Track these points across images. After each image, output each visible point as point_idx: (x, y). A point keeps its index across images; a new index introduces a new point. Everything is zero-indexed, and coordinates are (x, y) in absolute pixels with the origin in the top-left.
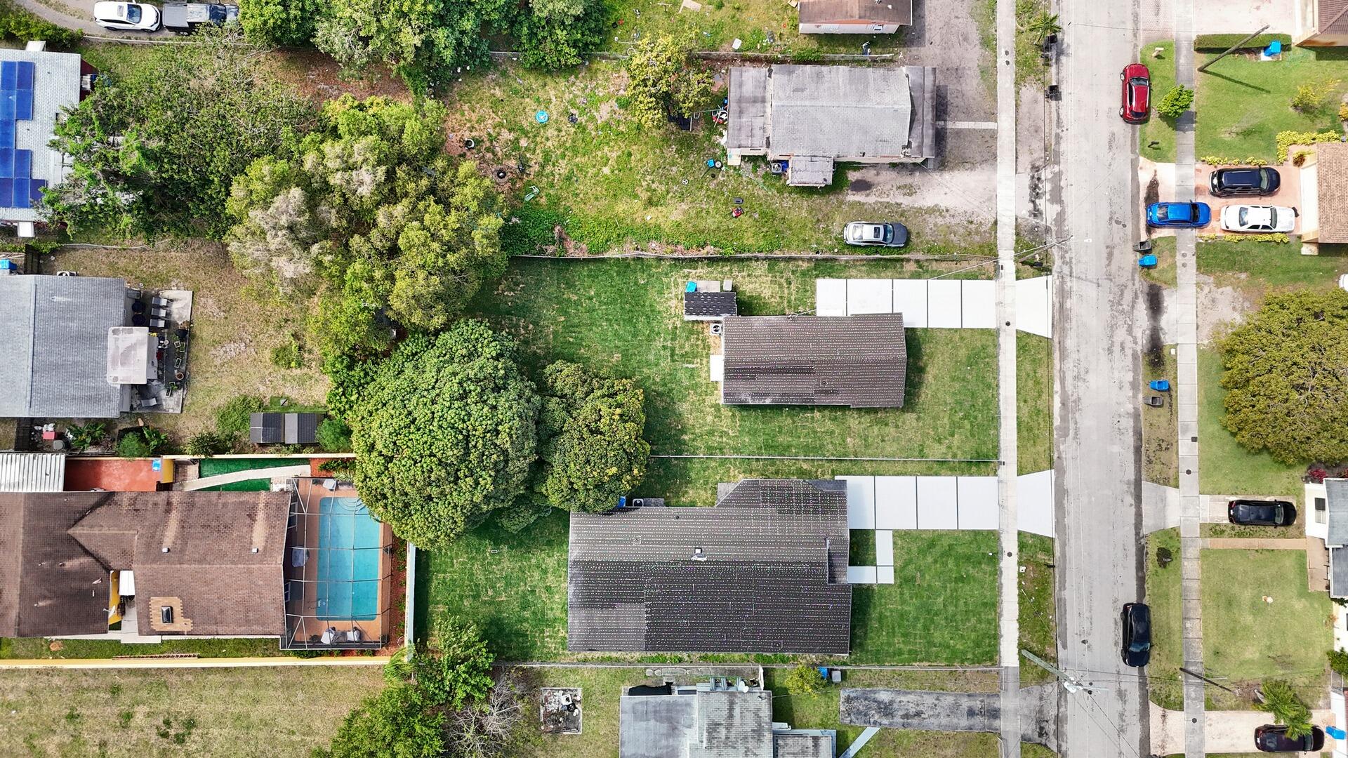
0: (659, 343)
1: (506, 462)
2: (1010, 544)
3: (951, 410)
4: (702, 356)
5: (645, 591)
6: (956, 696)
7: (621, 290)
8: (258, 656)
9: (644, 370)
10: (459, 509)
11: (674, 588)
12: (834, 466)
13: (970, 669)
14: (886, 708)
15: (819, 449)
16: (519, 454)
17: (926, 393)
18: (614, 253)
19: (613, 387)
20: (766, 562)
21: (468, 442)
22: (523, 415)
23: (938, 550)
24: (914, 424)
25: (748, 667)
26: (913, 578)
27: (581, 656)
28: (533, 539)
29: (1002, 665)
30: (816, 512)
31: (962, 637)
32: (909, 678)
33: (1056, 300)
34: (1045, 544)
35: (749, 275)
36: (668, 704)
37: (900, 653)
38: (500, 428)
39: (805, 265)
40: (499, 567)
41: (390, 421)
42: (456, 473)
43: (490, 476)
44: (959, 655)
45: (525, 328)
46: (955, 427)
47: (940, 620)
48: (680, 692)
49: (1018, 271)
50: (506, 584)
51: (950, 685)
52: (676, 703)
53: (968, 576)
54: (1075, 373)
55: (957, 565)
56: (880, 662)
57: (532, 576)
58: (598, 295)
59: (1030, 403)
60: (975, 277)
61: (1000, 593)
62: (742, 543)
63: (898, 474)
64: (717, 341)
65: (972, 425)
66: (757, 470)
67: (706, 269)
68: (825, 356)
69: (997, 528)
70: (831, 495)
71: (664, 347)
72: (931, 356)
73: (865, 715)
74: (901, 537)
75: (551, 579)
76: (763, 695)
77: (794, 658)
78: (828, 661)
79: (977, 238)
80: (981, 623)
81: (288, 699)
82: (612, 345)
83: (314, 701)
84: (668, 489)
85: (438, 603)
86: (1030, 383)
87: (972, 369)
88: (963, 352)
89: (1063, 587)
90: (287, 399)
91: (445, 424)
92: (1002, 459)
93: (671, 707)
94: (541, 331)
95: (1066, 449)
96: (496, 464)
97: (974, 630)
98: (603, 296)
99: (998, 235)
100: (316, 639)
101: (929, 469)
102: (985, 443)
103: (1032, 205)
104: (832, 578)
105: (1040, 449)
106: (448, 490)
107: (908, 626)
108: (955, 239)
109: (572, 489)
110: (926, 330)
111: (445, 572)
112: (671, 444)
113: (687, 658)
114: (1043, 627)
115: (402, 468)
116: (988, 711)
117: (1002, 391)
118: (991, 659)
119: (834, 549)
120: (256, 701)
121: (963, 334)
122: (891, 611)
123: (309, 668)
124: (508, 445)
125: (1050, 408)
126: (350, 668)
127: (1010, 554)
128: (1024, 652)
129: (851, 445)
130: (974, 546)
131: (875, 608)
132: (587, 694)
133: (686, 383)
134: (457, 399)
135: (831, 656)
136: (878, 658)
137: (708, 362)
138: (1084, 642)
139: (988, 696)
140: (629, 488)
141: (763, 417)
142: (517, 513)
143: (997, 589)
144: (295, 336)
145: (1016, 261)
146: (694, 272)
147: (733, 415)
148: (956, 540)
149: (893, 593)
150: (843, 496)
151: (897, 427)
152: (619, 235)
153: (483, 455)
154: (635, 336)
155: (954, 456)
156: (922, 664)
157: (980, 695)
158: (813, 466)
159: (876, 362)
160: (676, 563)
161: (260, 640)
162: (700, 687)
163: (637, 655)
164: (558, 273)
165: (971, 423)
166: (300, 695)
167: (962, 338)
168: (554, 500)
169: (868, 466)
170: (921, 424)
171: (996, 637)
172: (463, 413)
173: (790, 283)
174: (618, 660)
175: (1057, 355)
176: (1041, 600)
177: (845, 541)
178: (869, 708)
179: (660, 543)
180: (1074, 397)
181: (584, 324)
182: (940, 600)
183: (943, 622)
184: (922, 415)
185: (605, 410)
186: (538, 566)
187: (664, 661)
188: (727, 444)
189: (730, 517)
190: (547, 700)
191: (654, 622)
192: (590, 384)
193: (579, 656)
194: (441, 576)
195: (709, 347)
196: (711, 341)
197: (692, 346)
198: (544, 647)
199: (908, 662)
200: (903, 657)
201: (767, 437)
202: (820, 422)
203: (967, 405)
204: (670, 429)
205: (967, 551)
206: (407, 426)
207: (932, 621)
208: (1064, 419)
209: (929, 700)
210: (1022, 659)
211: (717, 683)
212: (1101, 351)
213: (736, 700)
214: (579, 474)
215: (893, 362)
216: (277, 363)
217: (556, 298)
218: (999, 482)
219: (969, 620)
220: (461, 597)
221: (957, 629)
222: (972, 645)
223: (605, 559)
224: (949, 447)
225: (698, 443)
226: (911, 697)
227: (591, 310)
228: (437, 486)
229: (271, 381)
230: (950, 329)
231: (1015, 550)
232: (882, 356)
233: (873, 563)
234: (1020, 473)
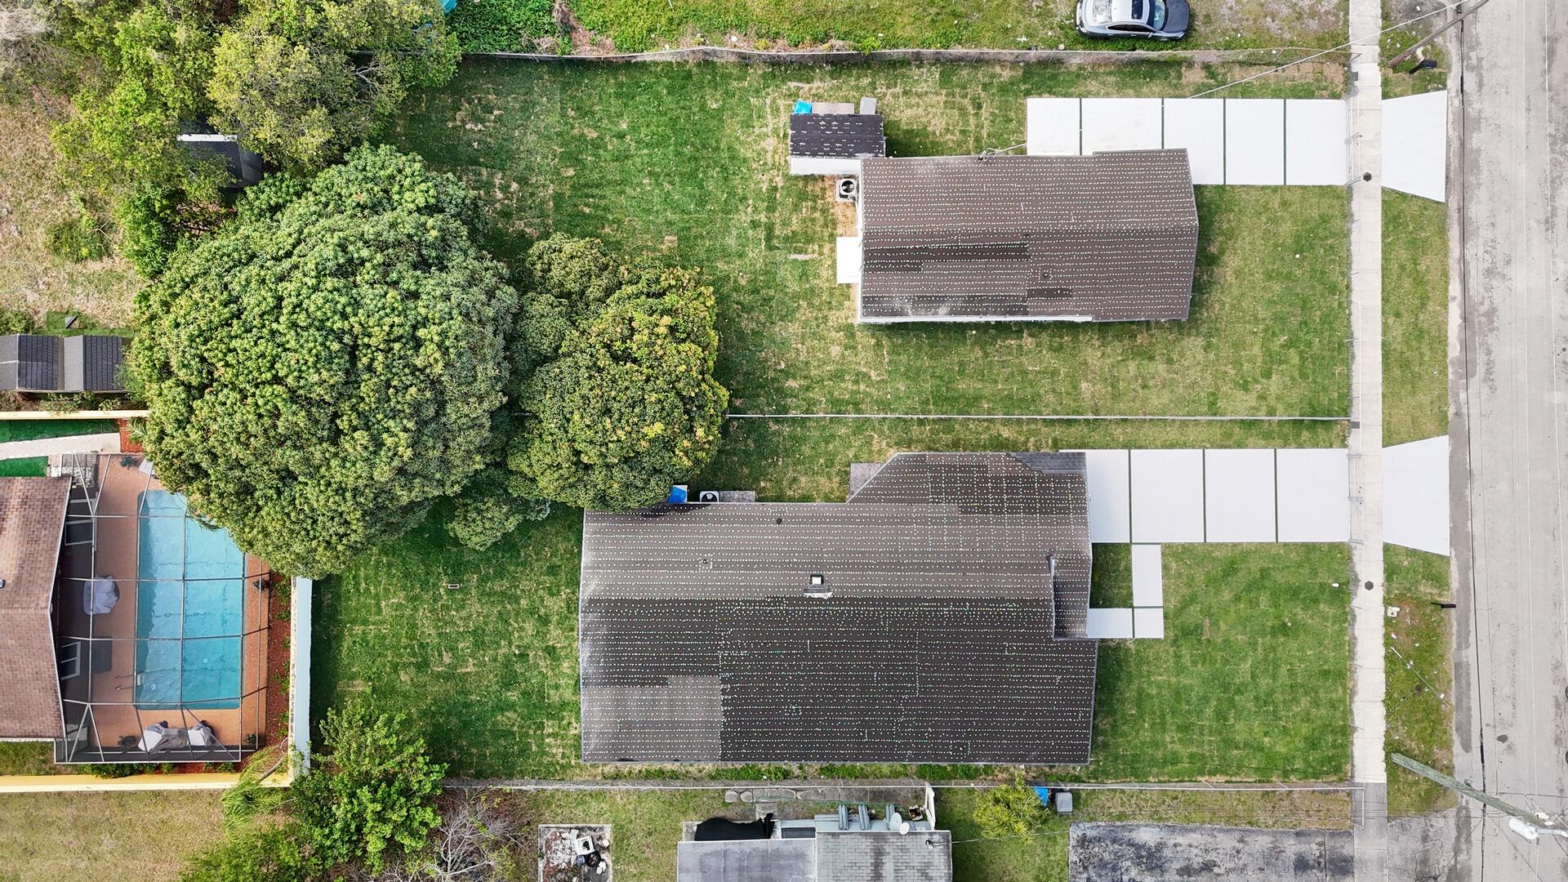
0: (744, 217)
1: (441, 405)
2: (1369, 567)
3: (1266, 331)
4: (822, 239)
5: (720, 654)
6: (1274, 834)
7: (675, 120)
8: (29, 773)
9: (720, 265)
10: (348, 495)
11: (774, 647)
12: (1058, 432)
13: (1299, 788)
14: (1150, 856)
15: (1029, 402)
16: (465, 389)
17: (1221, 301)
18: (663, 53)
19: (657, 281)
20: (941, 601)
21: (354, 359)
22: (473, 314)
23: (1242, 577)
24: (1200, 357)
25: (905, 786)
26: (1197, 630)
27: (610, 769)
28: (524, 564)
29: (1357, 780)
30: (1030, 510)
31: (1285, 731)
32: (1193, 803)
33: (1454, 135)
34: (1430, 567)
35: (905, 93)
36: (764, 855)
37: (1174, 759)
38: (421, 333)
39: (1006, 74)
40: (464, 613)
41: (193, 314)
42: (332, 421)
43: (405, 430)
44: (1280, 763)
45: (505, 189)
46: (1272, 359)
47: (1245, 701)
48: (787, 832)
49: (1385, 82)
50: (476, 644)
51: (1261, 816)
52: (777, 854)
53: (1294, 623)
54: (1486, 265)
55: (1276, 605)
56: (1139, 775)
57: (522, 629)
58: (634, 129)
59: (1407, 318)
60: (1310, 95)
61: (1352, 655)
62: (897, 566)
63: (1172, 446)
64: (849, 213)
65: (1303, 359)
66: (919, 441)
67: (829, 83)
68: (1049, 225)
69: (1345, 539)
70: (1059, 479)
71: (755, 224)
72: (1230, 235)
73: (1114, 869)
74: (1174, 554)
75: (555, 635)
76: (936, 838)
77: (987, 770)
78: (1046, 775)
79: (1313, 24)
80: (1318, 706)
81: (85, 849)
82: (661, 220)
83: (132, 853)
84: (763, 474)
85: (353, 677)
86: (1407, 284)
87: (1304, 258)
88: (1287, 228)
89: (1463, 643)
90: (78, 315)
91: (302, 319)
92: (1353, 419)
93: (769, 860)
94: (532, 195)
95: (1472, 399)
96: (417, 407)
97: (1307, 719)
98: (644, 130)
99: (1351, 18)
100: (130, 742)
101: (1228, 435)
102: (1325, 389)
104: (1061, 630)
105: (1425, 399)
106: (318, 455)
107: (1189, 712)
108: (1273, 25)
109: (578, 463)
110: (1222, 189)
111: (365, 622)
112: (768, 394)
113: (797, 772)
114: (1428, 711)
115: (219, 409)
116: (1332, 861)
117: (1354, 297)
118: (1337, 769)
119: (1066, 575)
120: (29, 852)
121: (1288, 196)
122: (1159, 687)
123: (121, 794)
124: (438, 369)
125: (1442, 326)
126: (196, 795)
127: (1369, 586)
128: (1397, 758)
129: (1088, 395)
130: (1305, 571)
131: (1130, 682)
132: (621, 836)
133: (793, 287)
134: (332, 275)
135: (1051, 767)
136: (1135, 769)
137: (833, 250)
138: (1503, 739)
139: (1333, 835)
140: (687, 463)
141: (931, 346)
142: (479, 512)
143: (1346, 648)
144: (89, 202)
145: (1382, 65)
146: (807, 86)
147: (878, 345)
148: (1274, 560)
149: (1163, 655)
150: (1078, 481)
151: (1170, 361)
152: (671, 20)
153: (388, 386)
154: (701, 203)
155: (1272, 412)
156: (1214, 779)
157: (1319, 832)
158: (1020, 433)
159: (1141, 234)
160: (776, 601)
161: (32, 745)
162: (823, 824)
163: (709, 767)
164: (563, 90)
165: (1301, 353)
166: (108, 842)
167: (1285, 204)
168: (547, 485)
169: (1117, 432)
170: (1212, 356)
171: (1346, 731)
172: (343, 300)
173: (980, 107)
174: (674, 776)
175: (1454, 233)
176: (1426, 667)
177: (1083, 561)
178: (1119, 857)
179: (749, 566)
180: (1483, 309)
181: (609, 183)
182: (1246, 666)
183: (1251, 706)
184: (1214, 340)
185: (640, 319)
186: (532, 611)
187: (757, 776)
188: (866, 394)
189: (875, 520)
190: (549, 847)
191: (736, 708)
192: (615, 272)
193: (606, 769)
194: (358, 629)
195: (834, 223)
196: (838, 211)
197: (804, 221)
198: (545, 753)
199: (1191, 775)
200: (1180, 766)
201: (938, 382)
202: (1034, 355)
203: (1294, 322)
204: (765, 370)
205: (1292, 580)
206: (228, 324)
207: (1232, 704)
208: (1466, 346)
209: (1227, 842)
210: (1392, 768)
211: (851, 811)
212: (1533, 224)
213: (887, 848)
214: (590, 433)
215: (1172, 235)
216: (57, 250)
217: (559, 134)
218: (1350, 457)
219: (1295, 700)
220: (395, 668)
221: (1277, 717)
222: (1302, 745)
223: (646, 596)
224: (1262, 397)
225: (816, 394)
226: (1195, 838)
227: (621, 157)
228: (295, 447)
229: (48, 285)
230: (1263, 188)
231: (1378, 578)
232: (1154, 223)
233: (1126, 602)
234: (1388, 441)
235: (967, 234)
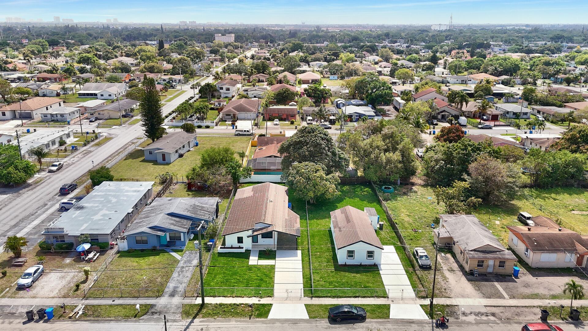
2: (265, 301)
23: (264, 278)
26: (250, 270)
33: (413, 321)
34: (264, 314)
46: (330, 282)
49: (425, 305)
54: (370, 327)
55: (255, 283)
61: (238, 297)
69: (275, 296)
74: (273, 267)
80: (223, 290)
89: (236, 321)
92: (314, 299)
95: (322, 324)
99: (443, 298)
102: (322, 293)
103: (469, 312)
105: (321, 313)
110: (379, 274)
114: (215, 313)
116: (175, 293)
121: (381, 286)
127: (259, 301)
143: (240, 295)
145: (431, 304)
148: (269, 283)
149: (243, 264)
151: (327, 266)
155: (314, 283)
167: (378, 285)
170: (329, 272)
184: (334, 273)
218: (301, 297)
224: (319, 281)
230: (382, 281)
231: (261, 303)
233: (260, 259)
234: (306, 306)
235: (354, 223)
